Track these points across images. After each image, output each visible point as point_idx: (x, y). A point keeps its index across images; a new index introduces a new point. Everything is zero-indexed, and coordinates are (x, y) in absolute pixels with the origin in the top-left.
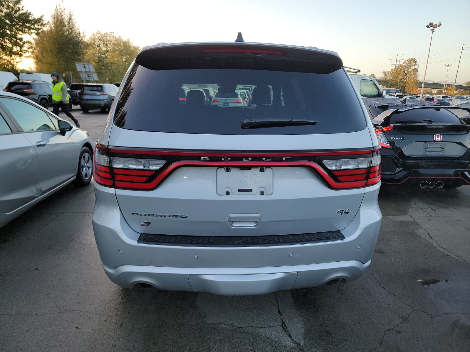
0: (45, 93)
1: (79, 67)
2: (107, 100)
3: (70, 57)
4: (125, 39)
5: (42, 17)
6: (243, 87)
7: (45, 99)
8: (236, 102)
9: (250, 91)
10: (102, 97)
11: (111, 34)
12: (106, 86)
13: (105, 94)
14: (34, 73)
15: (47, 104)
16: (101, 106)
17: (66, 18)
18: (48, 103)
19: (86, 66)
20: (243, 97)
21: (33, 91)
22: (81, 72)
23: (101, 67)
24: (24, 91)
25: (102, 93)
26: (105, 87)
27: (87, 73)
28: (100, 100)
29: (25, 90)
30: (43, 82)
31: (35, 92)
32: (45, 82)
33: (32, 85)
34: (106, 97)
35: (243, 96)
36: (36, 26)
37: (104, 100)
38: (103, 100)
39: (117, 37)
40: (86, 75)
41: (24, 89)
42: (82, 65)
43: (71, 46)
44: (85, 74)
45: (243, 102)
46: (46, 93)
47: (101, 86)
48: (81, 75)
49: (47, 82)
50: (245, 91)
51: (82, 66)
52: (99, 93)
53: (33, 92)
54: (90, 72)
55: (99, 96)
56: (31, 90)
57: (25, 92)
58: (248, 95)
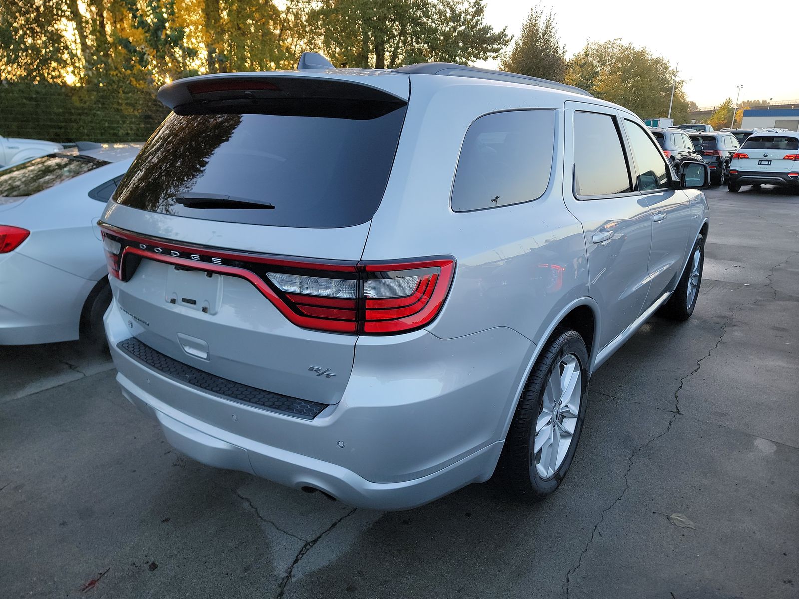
4: (638, 49)
5: (505, 30)
8: (791, 159)
11: (615, 42)
17: (542, 26)
36: (495, 46)
39: (624, 46)
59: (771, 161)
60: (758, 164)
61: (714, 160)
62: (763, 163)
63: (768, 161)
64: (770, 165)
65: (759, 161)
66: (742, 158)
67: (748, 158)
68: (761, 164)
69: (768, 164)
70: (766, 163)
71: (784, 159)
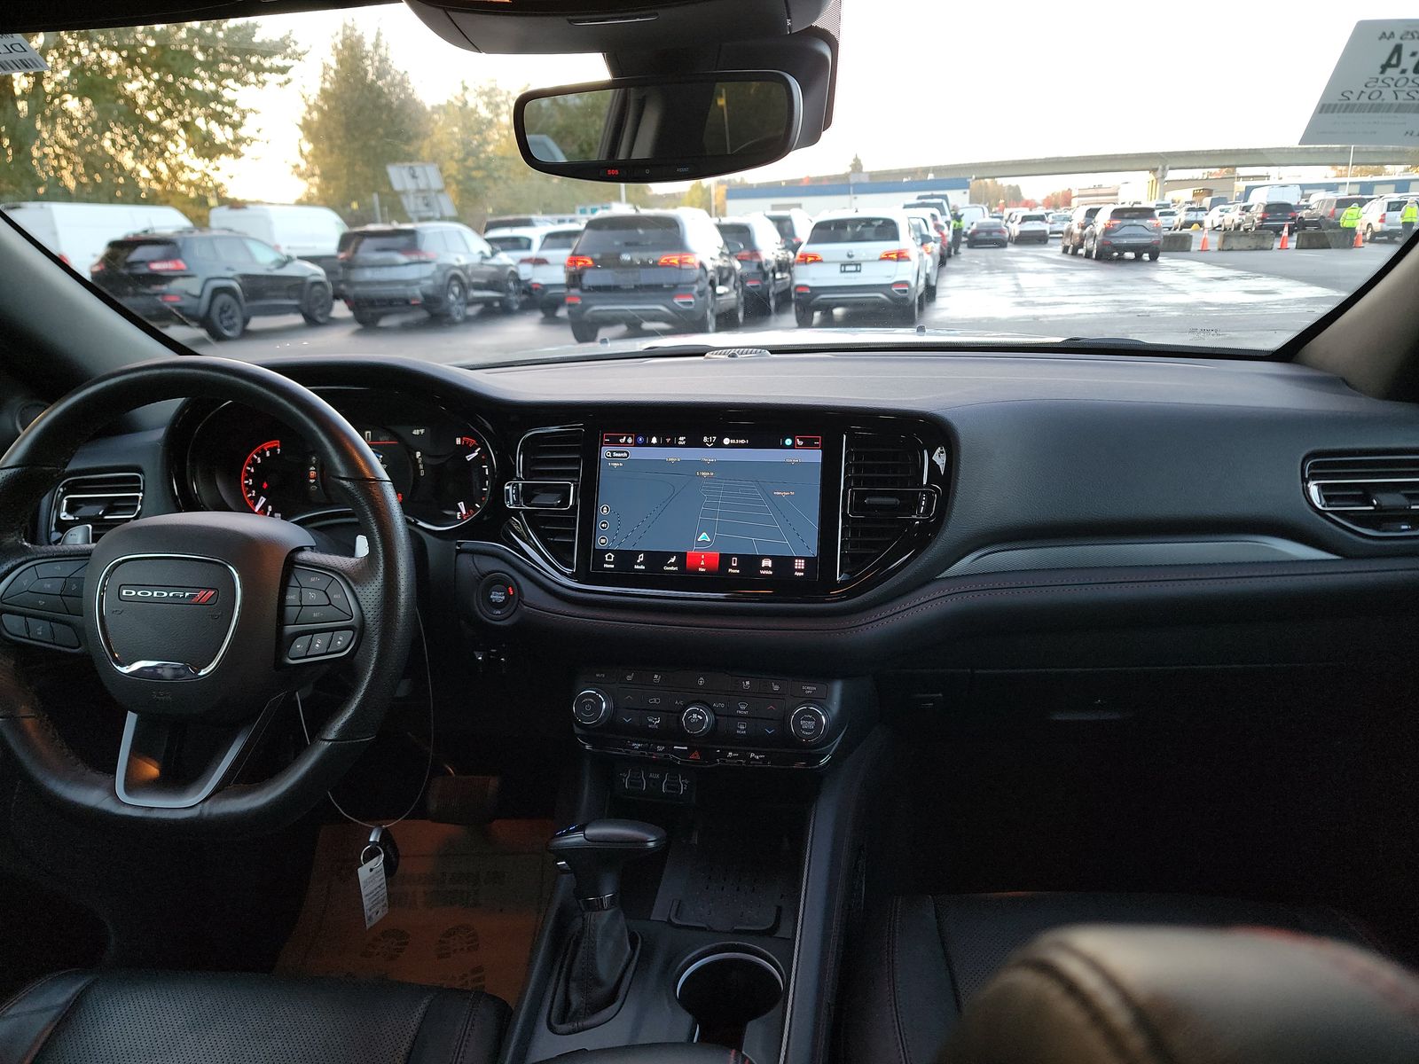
0: (229, 269)
1: (398, 176)
2: (430, 282)
3: (379, 150)
6: (919, 198)
7: (228, 290)
8: (891, 259)
9: (943, 213)
10: (412, 273)
12: (429, 231)
13: (423, 258)
14: (251, 207)
15: (237, 308)
16: (413, 302)
18: (239, 303)
19: (419, 171)
20: (918, 234)
21: (181, 264)
22: (405, 192)
23: (474, 173)
24: (151, 270)
25: (414, 258)
26: (424, 236)
27: (423, 195)
28: (407, 283)
29: (156, 266)
30: (225, 233)
31: (189, 269)
32: (230, 230)
33: (180, 244)
34: (427, 270)
35: (920, 230)
36: (277, 62)
37: (422, 282)
38: (416, 282)
40: (420, 201)
41: (154, 261)
42: (407, 169)
43: (384, 116)
44: (417, 197)
45: (921, 255)
46: (233, 270)
47: (411, 233)
48: (404, 201)
49: (238, 233)
50: (926, 213)
51: (405, 173)
52: (402, 258)
53: (182, 270)
54: (429, 190)
55: (403, 268)
56: (177, 264)
57: (157, 271)
58: (938, 228)
59: (860, 265)
60: (841, 272)
61: (754, 269)
62: (848, 268)
63: (857, 265)
64: (860, 271)
65: (842, 265)
66: (811, 262)
67: (821, 261)
68: (845, 271)
69: (856, 271)
70: (853, 268)
71: (882, 259)
